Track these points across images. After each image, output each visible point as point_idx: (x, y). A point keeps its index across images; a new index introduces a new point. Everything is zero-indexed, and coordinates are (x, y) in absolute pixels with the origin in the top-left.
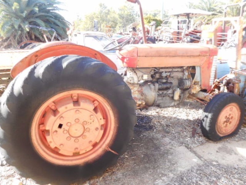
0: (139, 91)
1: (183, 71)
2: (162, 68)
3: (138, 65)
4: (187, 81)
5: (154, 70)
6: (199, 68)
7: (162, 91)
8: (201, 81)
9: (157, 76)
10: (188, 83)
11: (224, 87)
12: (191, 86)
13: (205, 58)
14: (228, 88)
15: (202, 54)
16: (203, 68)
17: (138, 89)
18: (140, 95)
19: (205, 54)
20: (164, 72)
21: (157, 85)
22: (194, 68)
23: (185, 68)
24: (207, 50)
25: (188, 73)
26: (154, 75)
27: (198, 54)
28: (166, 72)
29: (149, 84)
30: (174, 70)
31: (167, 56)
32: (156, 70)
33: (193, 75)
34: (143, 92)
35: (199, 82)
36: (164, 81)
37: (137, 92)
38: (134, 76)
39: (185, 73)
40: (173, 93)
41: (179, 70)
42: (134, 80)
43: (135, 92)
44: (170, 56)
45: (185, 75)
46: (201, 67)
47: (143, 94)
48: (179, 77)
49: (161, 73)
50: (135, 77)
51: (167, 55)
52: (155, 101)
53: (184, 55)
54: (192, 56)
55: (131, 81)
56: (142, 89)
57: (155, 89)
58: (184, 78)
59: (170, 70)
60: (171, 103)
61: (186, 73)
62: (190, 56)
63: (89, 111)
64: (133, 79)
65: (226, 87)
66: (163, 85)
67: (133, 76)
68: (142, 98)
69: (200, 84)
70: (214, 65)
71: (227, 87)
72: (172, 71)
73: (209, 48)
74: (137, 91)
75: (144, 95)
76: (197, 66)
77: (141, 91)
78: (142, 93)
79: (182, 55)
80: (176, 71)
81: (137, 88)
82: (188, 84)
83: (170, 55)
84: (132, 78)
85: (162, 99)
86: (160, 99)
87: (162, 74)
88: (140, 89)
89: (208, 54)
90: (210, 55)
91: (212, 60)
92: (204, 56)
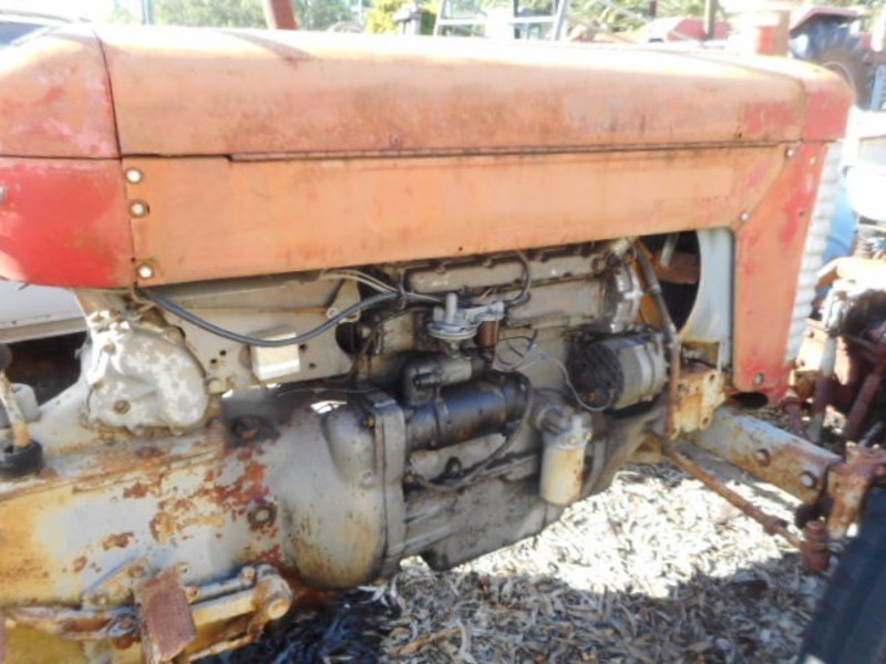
0: (222, 494)
1: (605, 277)
2: (433, 265)
3: (149, 263)
4: (639, 348)
5: (365, 292)
6: (723, 241)
7: (446, 453)
8: (731, 337)
9: (395, 333)
10: (645, 368)
11: (836, 342)
12: (667, 387)
13: (774, 166)
14: (852, 350)
15: (755, 127)
16: (753, 241)
17: (210, 477)
18: (242, 520)
20: (452, 300)
21: (394, 426)
22: (687, 243)
23: (616, 250)
24: (785, 94)
25: (645, 286)
26: (366, 332)
27: (724, 128)
28: (467, 298)
29: (322, 407)
30: (538, 269)
31: (468, 153)
32: (376, 292)
33: (679, 298)
34: (269, 499)
35: (717, 344)
36: (460, 370)
37: (206, 506)
39: (621, 284)
40: (537, 450)
41: (580, 265)
42: (153, 395)
43: (181, 504)
44: (498, 153)
45: (620, 306)
46: (739, 234)
47: (272, 510)
48: (575, 322)
49: (426, 309)
50: (160, 367)
51: (475, 140)
52: (384, 555)
53: (620, 138)
54: (688, 147)
55: (122, 407)
56: (256, 471)
57: (377, 461)
58: (615, 328)
59: (507, 273)
60: (522, 517)
61: (631, 289)
62: (670, 150)
64: (141, 389)
65: (841, 344)
66: (445, 412)
67: (138, 363)
68: (261, 545)
69: (722, 359)
70: (821, 217)
71: (846, 340)
72: (519, 284)
73: (801, 83)
74: (202, 493)
75: (279, 521)
76: (712, 231)
78: (262, 505)
79: (605, 137)
80: (555, 281)
81: (201, 471)
82: (646, 370)
83: (501, 139)
84: (132, 378)
85: (451, 511)
86: (436, 516)
87: (438, 313)
88: (233, 470)
89: (794, 131)
90: (804, 135)
91: (816, 175)
92: (766, 142)
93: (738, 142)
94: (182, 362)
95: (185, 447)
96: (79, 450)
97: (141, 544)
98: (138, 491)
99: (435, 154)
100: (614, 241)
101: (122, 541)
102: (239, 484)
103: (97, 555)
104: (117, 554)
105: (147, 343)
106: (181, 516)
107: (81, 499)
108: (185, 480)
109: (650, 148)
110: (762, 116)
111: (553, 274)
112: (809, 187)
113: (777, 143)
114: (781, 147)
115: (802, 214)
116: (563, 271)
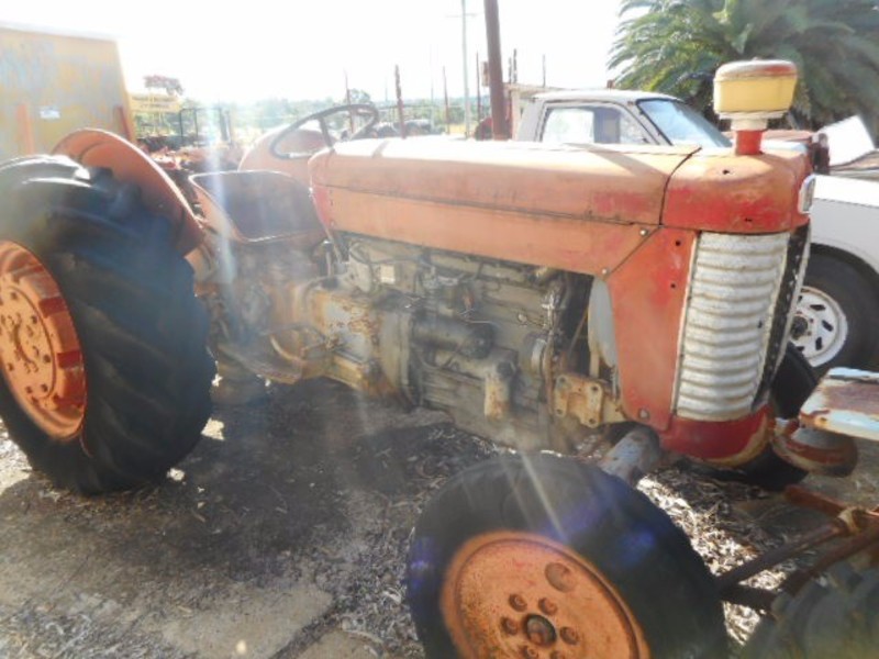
0: (368, 325)
3: (333, 221)
15: (606, 209)
16: (619, 293)
19: (625, 214)
23: (539, 274)
27: (581, 206)
28: (441, 271)
34: (378, 335)
37: (363, 327)
42: (358, 276)
47: (378, 340)
56: (379, 321)
59: (472, 267)
68: (376, 354)
73: (668, 180)
74: (363, 320)
89: (650, 217)
90: (664, 221)
91: (685, 257)
92: (617, 220)
93: (589, 217)
94: (366, 266)
97: (346, 329)
98: (345, 308)
100: (538, 267)
101: (340, 324)
102: (374, 323)
103: (334, 325)
104: (338, 329)
106: (357, 326)
107: (333, 302)
108: (359, 312)
109: (521, 210)
110: (612, 201)
111: (498, 275)
112: (678, 265)
113: (632, 224)
114: (635, 226)
115: (673, 286)
116: (504, 276)
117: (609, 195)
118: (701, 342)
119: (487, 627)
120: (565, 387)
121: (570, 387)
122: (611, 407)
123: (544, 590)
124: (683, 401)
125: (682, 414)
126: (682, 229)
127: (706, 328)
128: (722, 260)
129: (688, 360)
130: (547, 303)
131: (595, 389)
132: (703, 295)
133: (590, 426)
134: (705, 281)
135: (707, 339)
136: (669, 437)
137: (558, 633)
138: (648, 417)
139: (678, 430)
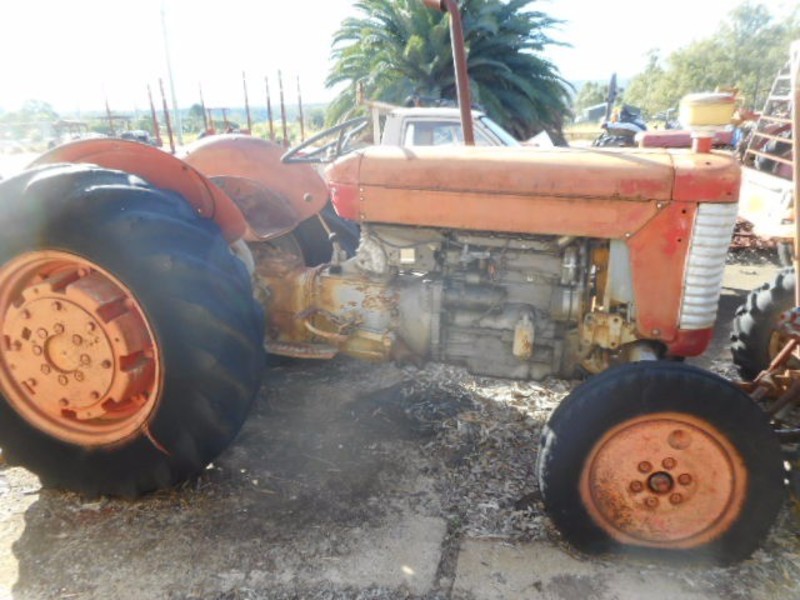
0: (384, 301)
1: (562, 255)
3: (364, 214)
4: (566, 293)
9: (453, 258)
10: (567, 302)
13: (650, 210)
15: (630, 192)
17: (382, 292)
18: (389, 312)
19: (645, 194)
20: (466, 248)
21: (437, 290)
23: (562, 242)
26: (442, 255)
27: (610, 190)
28: (473, 248)
30: (513, 244)
31: (466, 191)
34: (398, 308)
35: (627, 304)
36: (473, 279)
37: (379, 303)
38: (371, 248)
39: (566, 259)
42: (370, 260)
43: (372, 299)
44: (479, 192)
46: (628, 243)
47: (398, 312)
50: (373, 251)
52: (430, 343)
53: (539, 190)
55: (363, 262)
56: (396, 296)
57: (430, 303)
58: (563, 282)
59: (500, 243)
62: (572, 198)
63: (85, 310)
64: (368, 257)
66: (465, 294)
68: (394, 324)
69: (629, 314)
73: (674, 170)
74: (378, 297)
75: (400, 317)
77: (394, 300)
78: (396, 309)
79: (532, 190)
81: (380, 289)
83: (480, 187)
84: (367, 253)
88: (389, 294)
89: (663, 195)
90: (674, 197)
91: (689, 220)
92: (639, 199)
93: (616, 197)
94: (380, 251)
95: (376, 280)
96: (351, 273)
97: (359, 307)
98: (360, 289)
99: (452, 190)
100: (560, 237)
101: (354, 304)
102: (391, 298)
103: (346, 305)
104: (351, 308)
105: (370, 242)
106: (372, 303)
107: (345, 285)
108: (374, 291)
109: (559, 196)
110: (635, 186)
111: (523, 247)
112: (683, 226)
113: (649, 200)
114: (653, 203)
115: (679, 240)
116: (529, 247)
117: (632, 182)
118: (699, 276)
119: (616, 493)
120: (591, 322)
121: (596, 321)
122: (627, 331)
123: (668, 452)
124: (684, 318)
125: (684, 327)
126: (686, 202)
127: (702, 266)
128: (713, 220)
129: (689, 289)
130: (568, 263)
131: (616, 320)
132: (700, 245)
133: (612, 348)
134: (701, 235)
135: (701, 273)
136: (675, 344)
137: (676, 480)
138: (659, 334)
139: (681, 339)
